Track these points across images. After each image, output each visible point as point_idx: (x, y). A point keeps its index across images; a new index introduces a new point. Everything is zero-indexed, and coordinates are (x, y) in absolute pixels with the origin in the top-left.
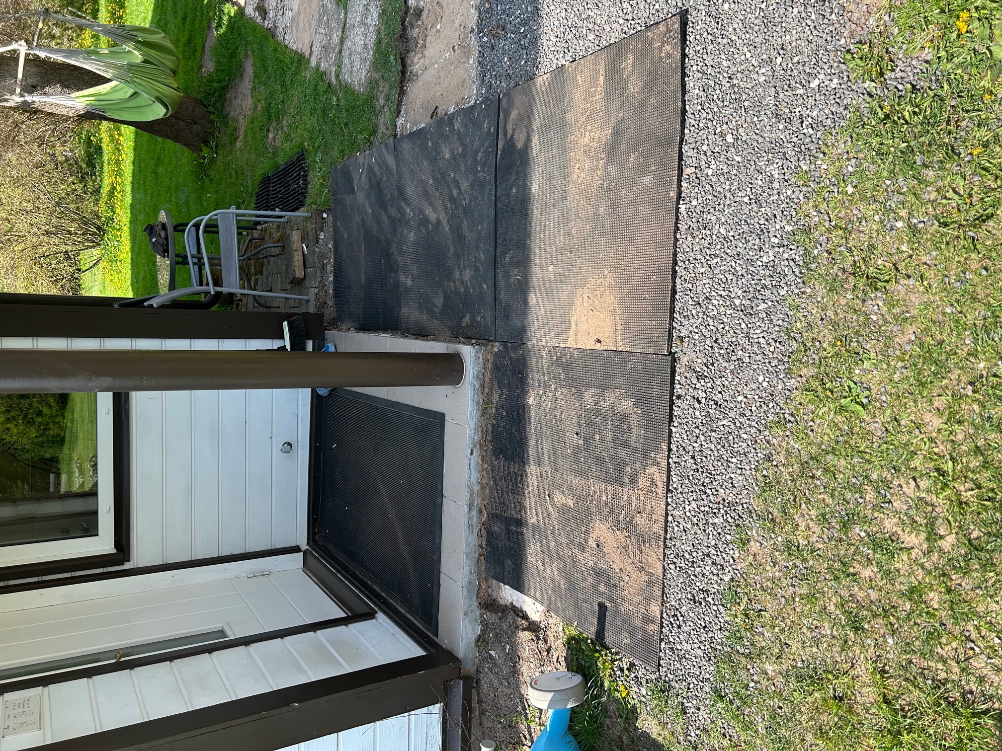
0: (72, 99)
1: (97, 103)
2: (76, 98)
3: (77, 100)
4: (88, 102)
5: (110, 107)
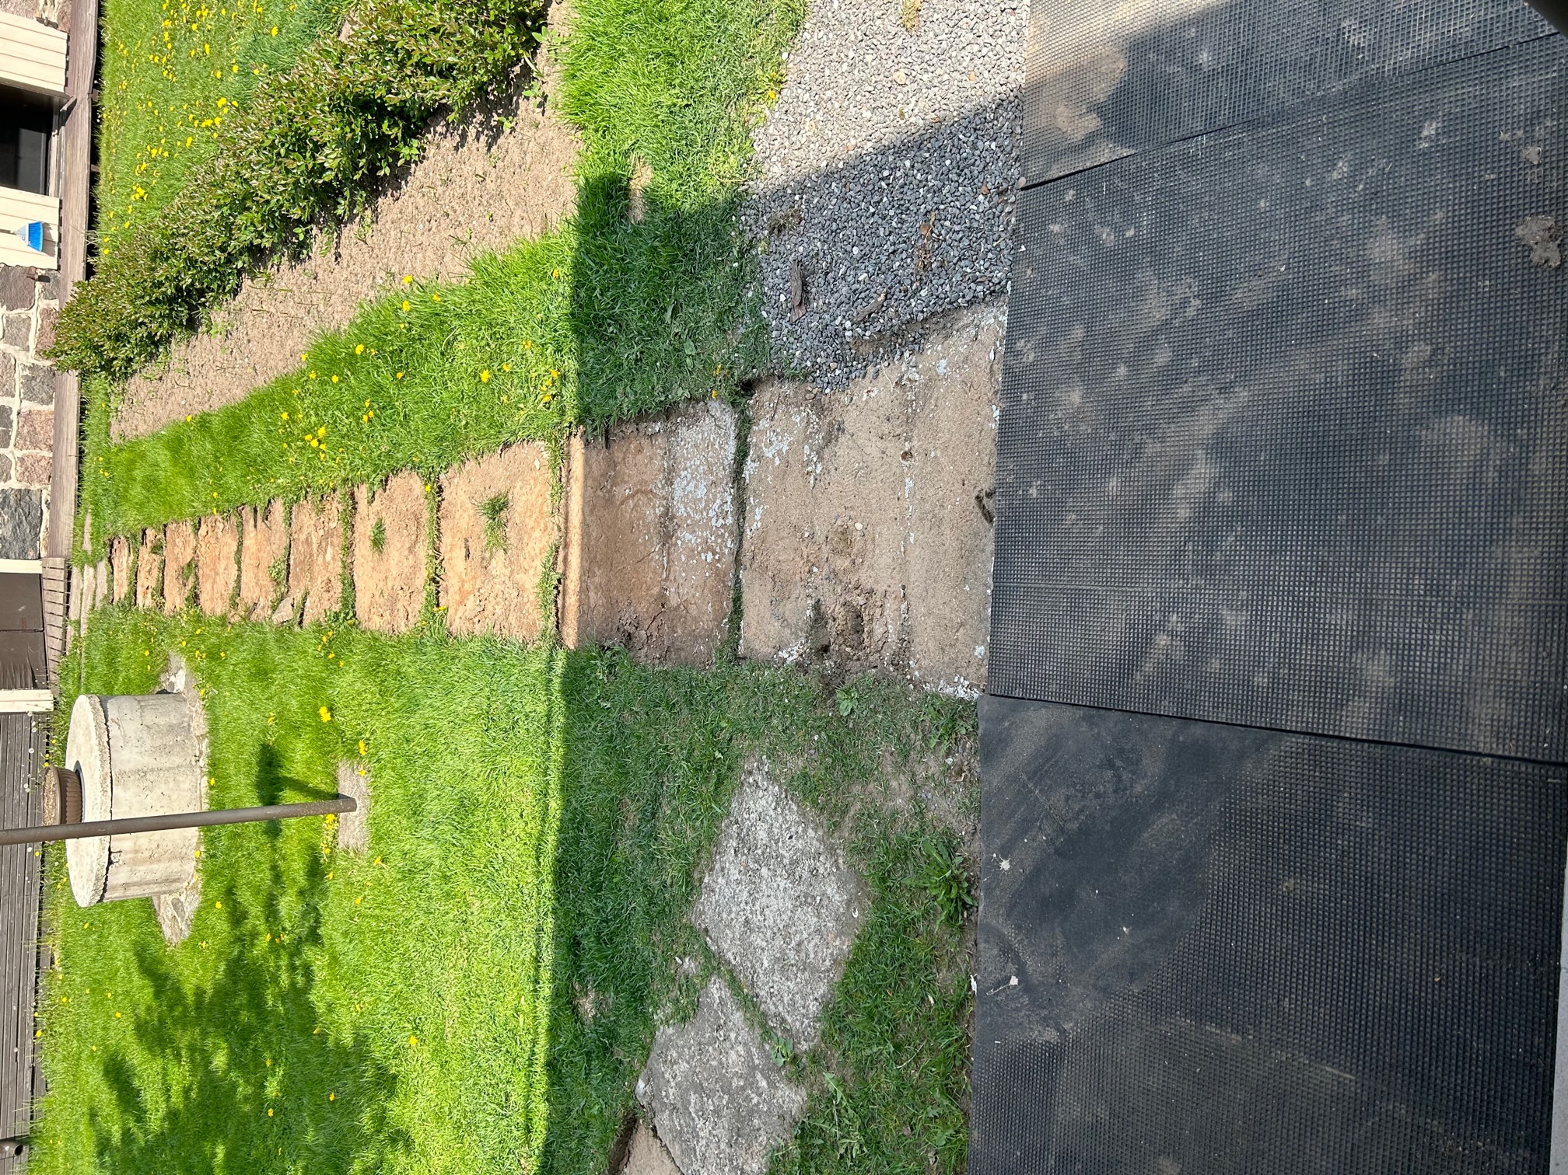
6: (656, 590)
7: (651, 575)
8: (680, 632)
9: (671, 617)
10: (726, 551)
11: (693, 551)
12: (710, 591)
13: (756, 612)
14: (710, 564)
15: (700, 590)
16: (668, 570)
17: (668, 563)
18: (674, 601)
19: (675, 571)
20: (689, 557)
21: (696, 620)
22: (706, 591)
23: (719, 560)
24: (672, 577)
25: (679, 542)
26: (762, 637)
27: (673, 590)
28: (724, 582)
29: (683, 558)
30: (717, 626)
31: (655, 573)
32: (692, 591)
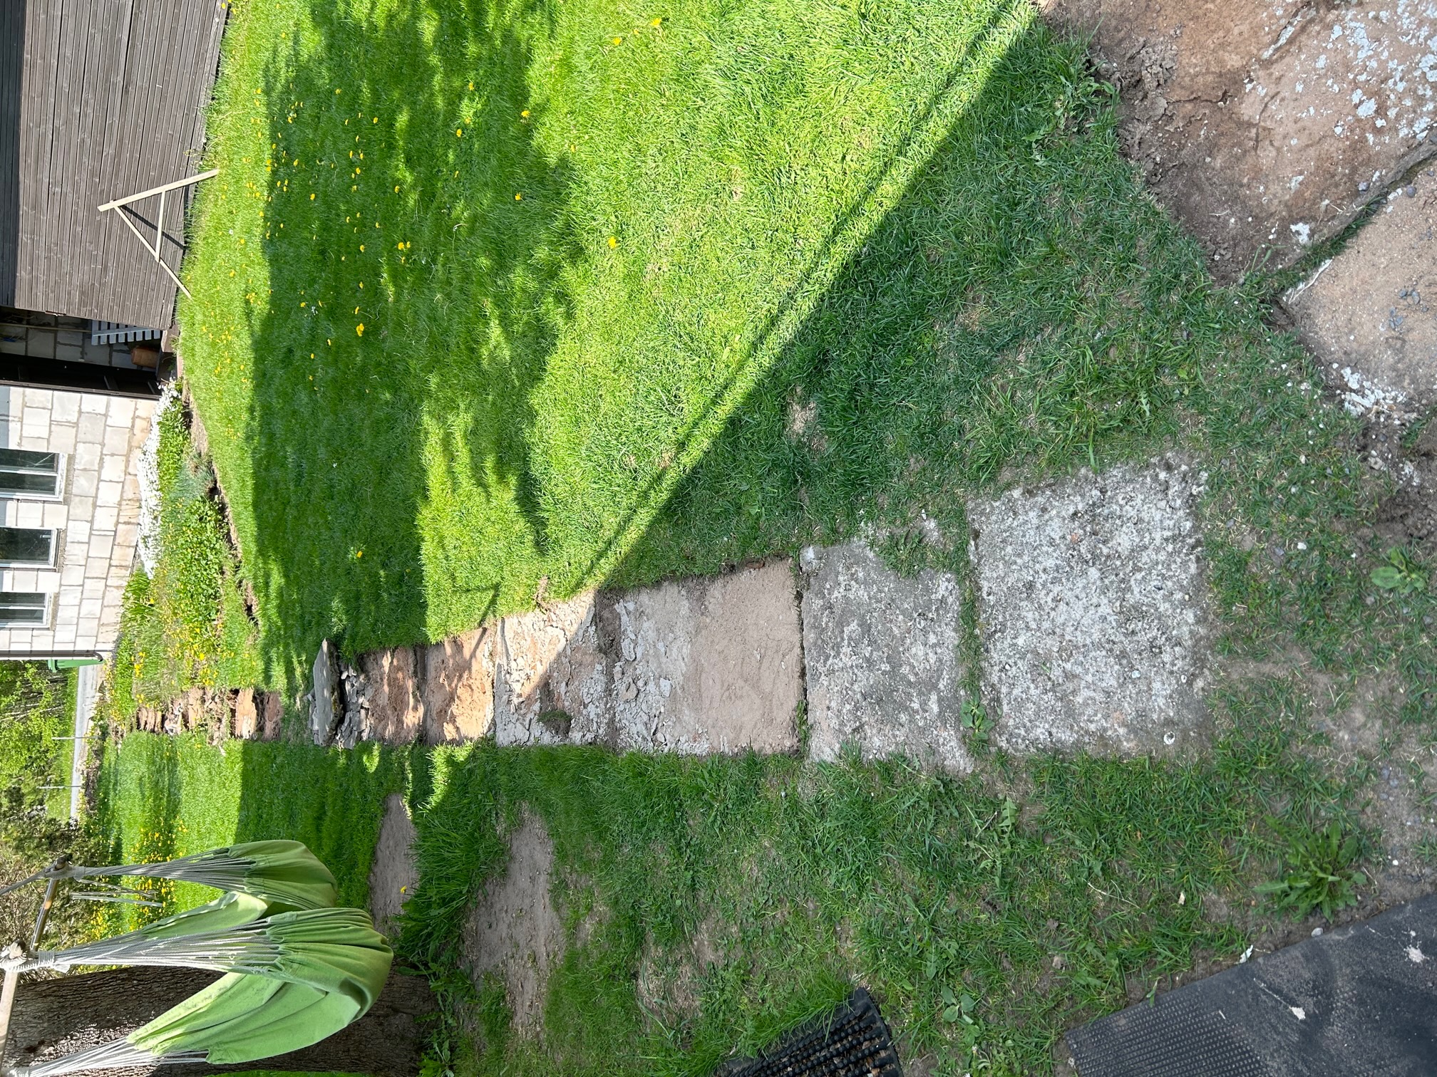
0: (129, 1048)
1: (189, 1039)
2: (137, 1042)
3: (141, 1047)
4: (167, 1044)
5: (221, 1038)
6: (1234, 61)
7: (1245, 27)
8: (1218, 163)
9: (1224, 127)
10: (1404, 132)
11: (1348, 68)
12: (1319, 158)
13: (1366, 274)
14: (1359, 120)
15: (1305, 141)
16: (1282, 52)
17: (1291, 41)
18: (1248, 109)
19: (1290, 68)
20: (1331, 70)
21: (1258, 175)
22: (1312, 152)
23: (1378, 132)
24: (1276, 70)
25: (1337, 30)
26: (1342, 319)
27: (1261, 91)
28: (1354, 170)
29: (1321, 62)
30: (1283, 219)
31: (1255, 31)
32: (1291, 128)
